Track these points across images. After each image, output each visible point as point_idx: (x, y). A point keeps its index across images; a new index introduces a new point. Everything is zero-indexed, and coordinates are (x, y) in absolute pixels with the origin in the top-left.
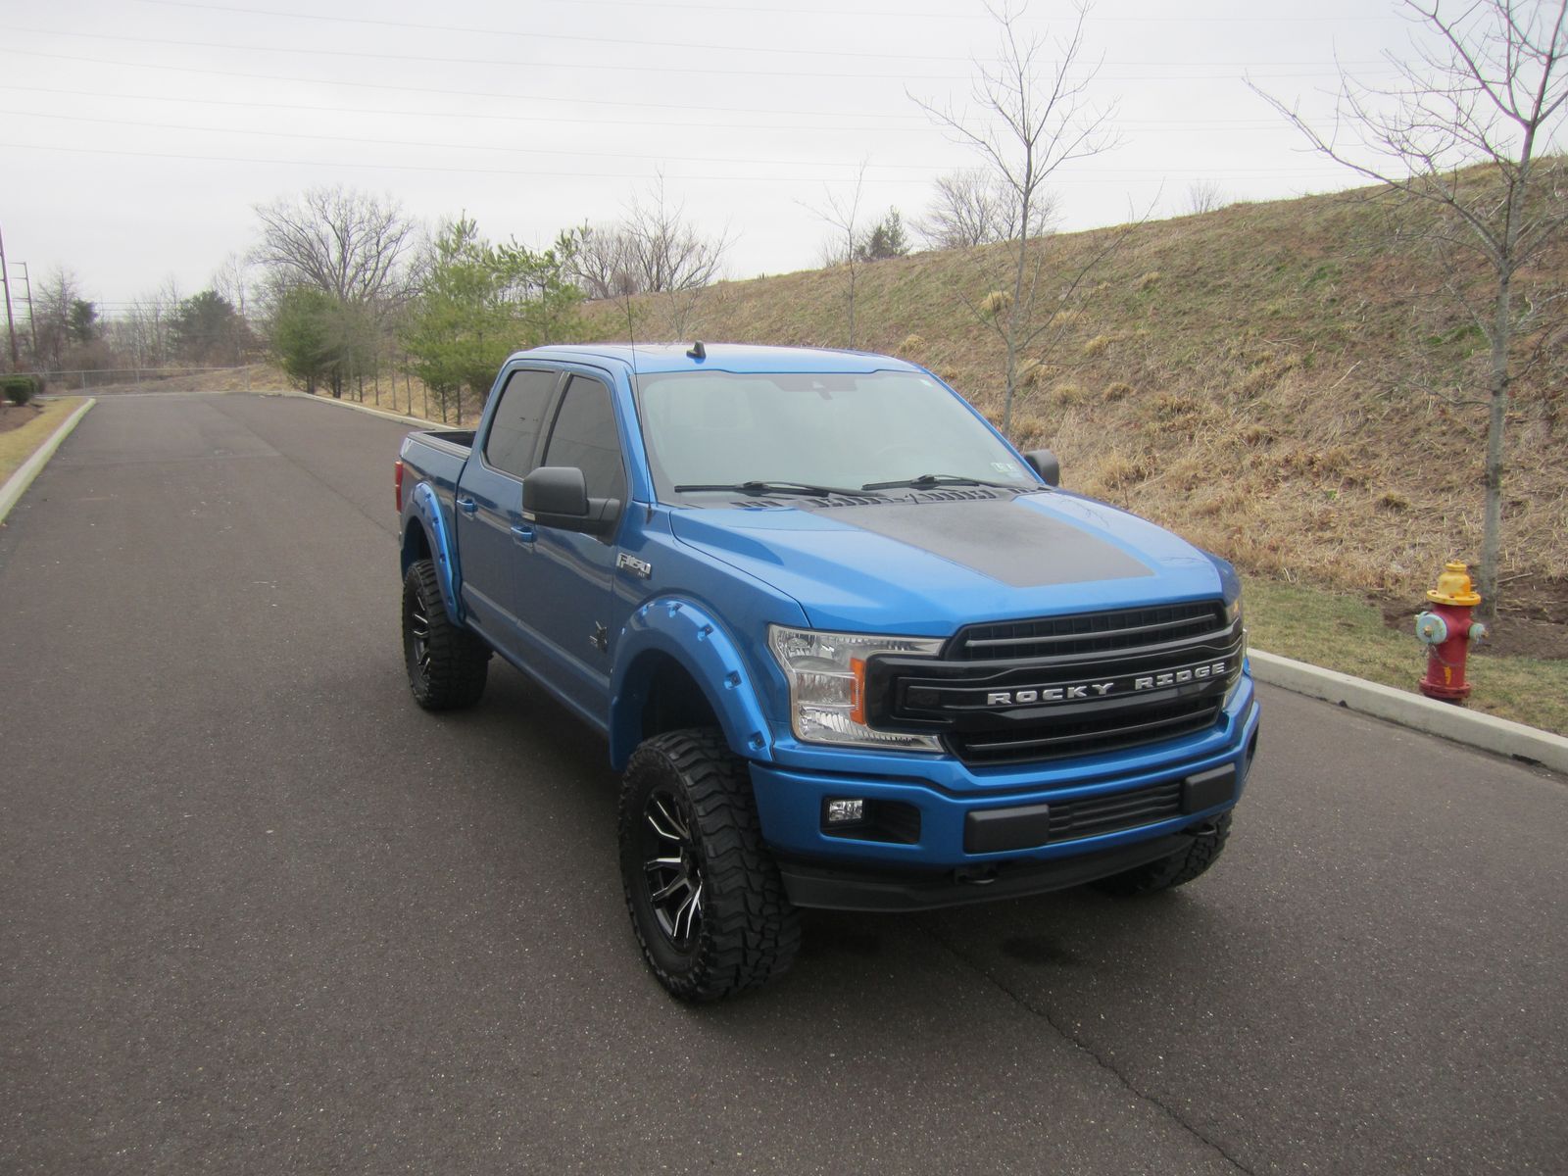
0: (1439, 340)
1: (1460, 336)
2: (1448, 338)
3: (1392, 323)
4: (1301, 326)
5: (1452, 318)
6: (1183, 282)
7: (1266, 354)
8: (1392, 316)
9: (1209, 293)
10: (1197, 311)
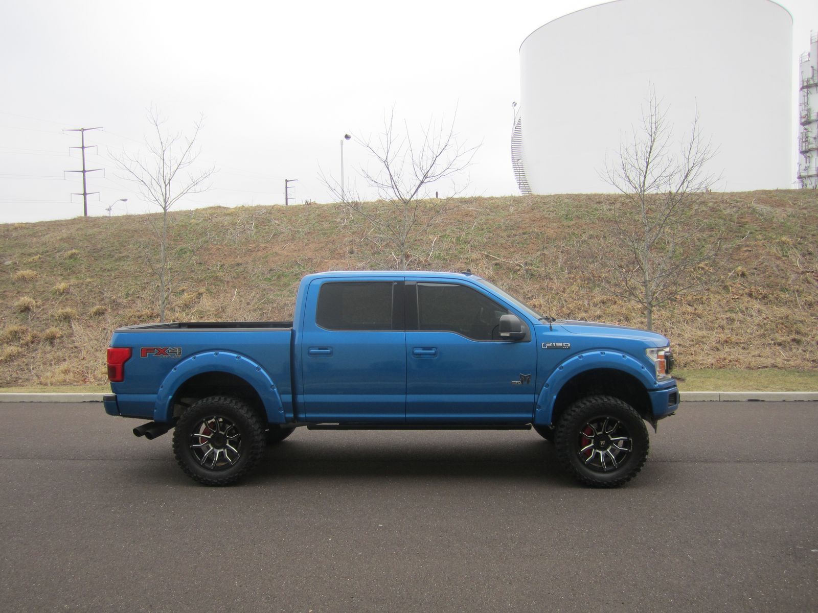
0: (270, 279)
1: (279, 277)
2: (274, 278)
3: (241, 273)
4: (193, 275)
5: (271, 270)
6: (95, 255)
7: (185, 288)
8: (239, 270)
9: (116, 260)
10: (116, 269)
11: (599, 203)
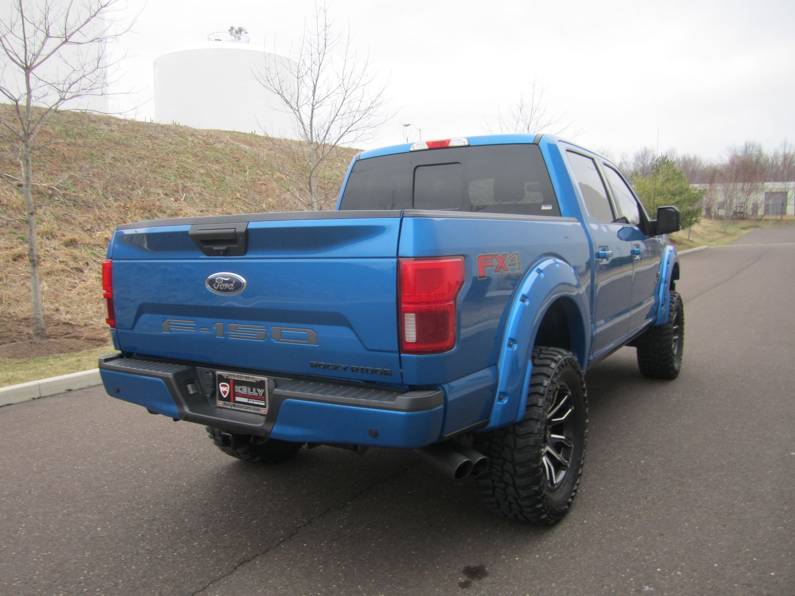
11: (94, 122)
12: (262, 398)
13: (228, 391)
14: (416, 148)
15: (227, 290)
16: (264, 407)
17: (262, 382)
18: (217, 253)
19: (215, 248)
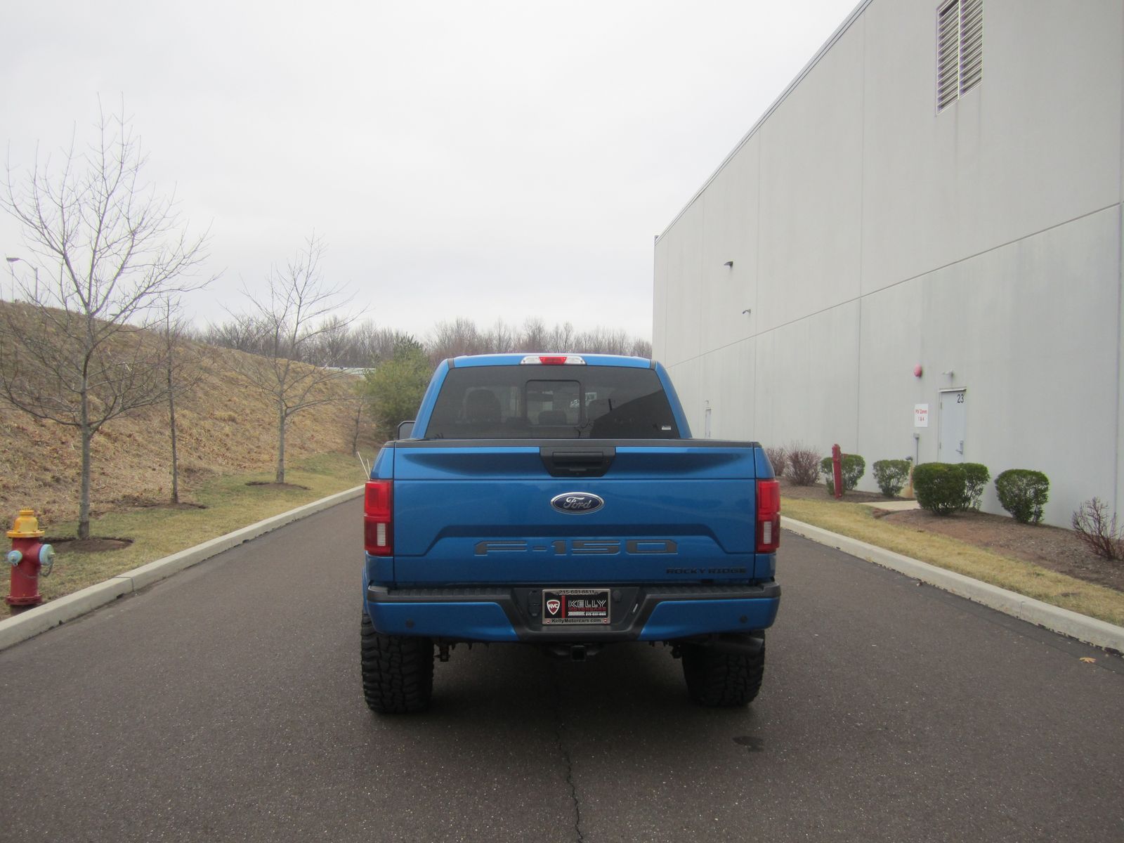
12: (605, 608)
13: (558, 608)
14: (526, 362)
15: (581, 509)
16: (606, 616)
17: (606, 593)
18: (574, 475)
19: (571, 470)
